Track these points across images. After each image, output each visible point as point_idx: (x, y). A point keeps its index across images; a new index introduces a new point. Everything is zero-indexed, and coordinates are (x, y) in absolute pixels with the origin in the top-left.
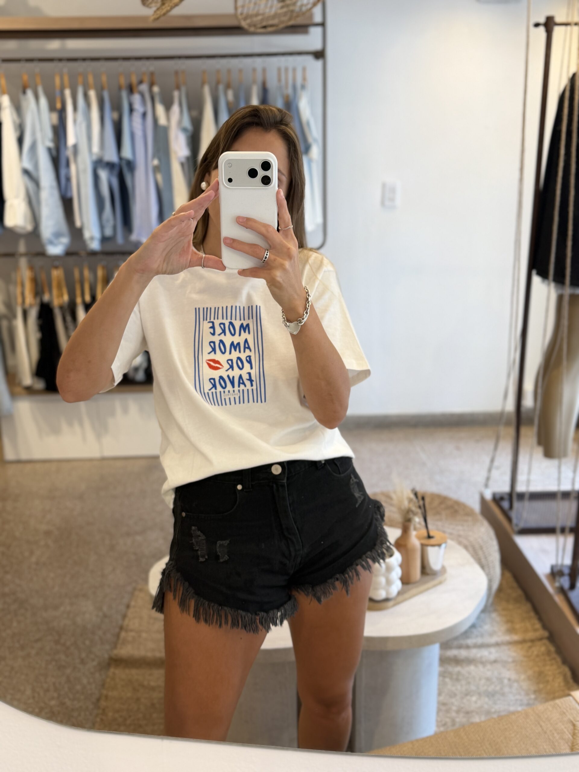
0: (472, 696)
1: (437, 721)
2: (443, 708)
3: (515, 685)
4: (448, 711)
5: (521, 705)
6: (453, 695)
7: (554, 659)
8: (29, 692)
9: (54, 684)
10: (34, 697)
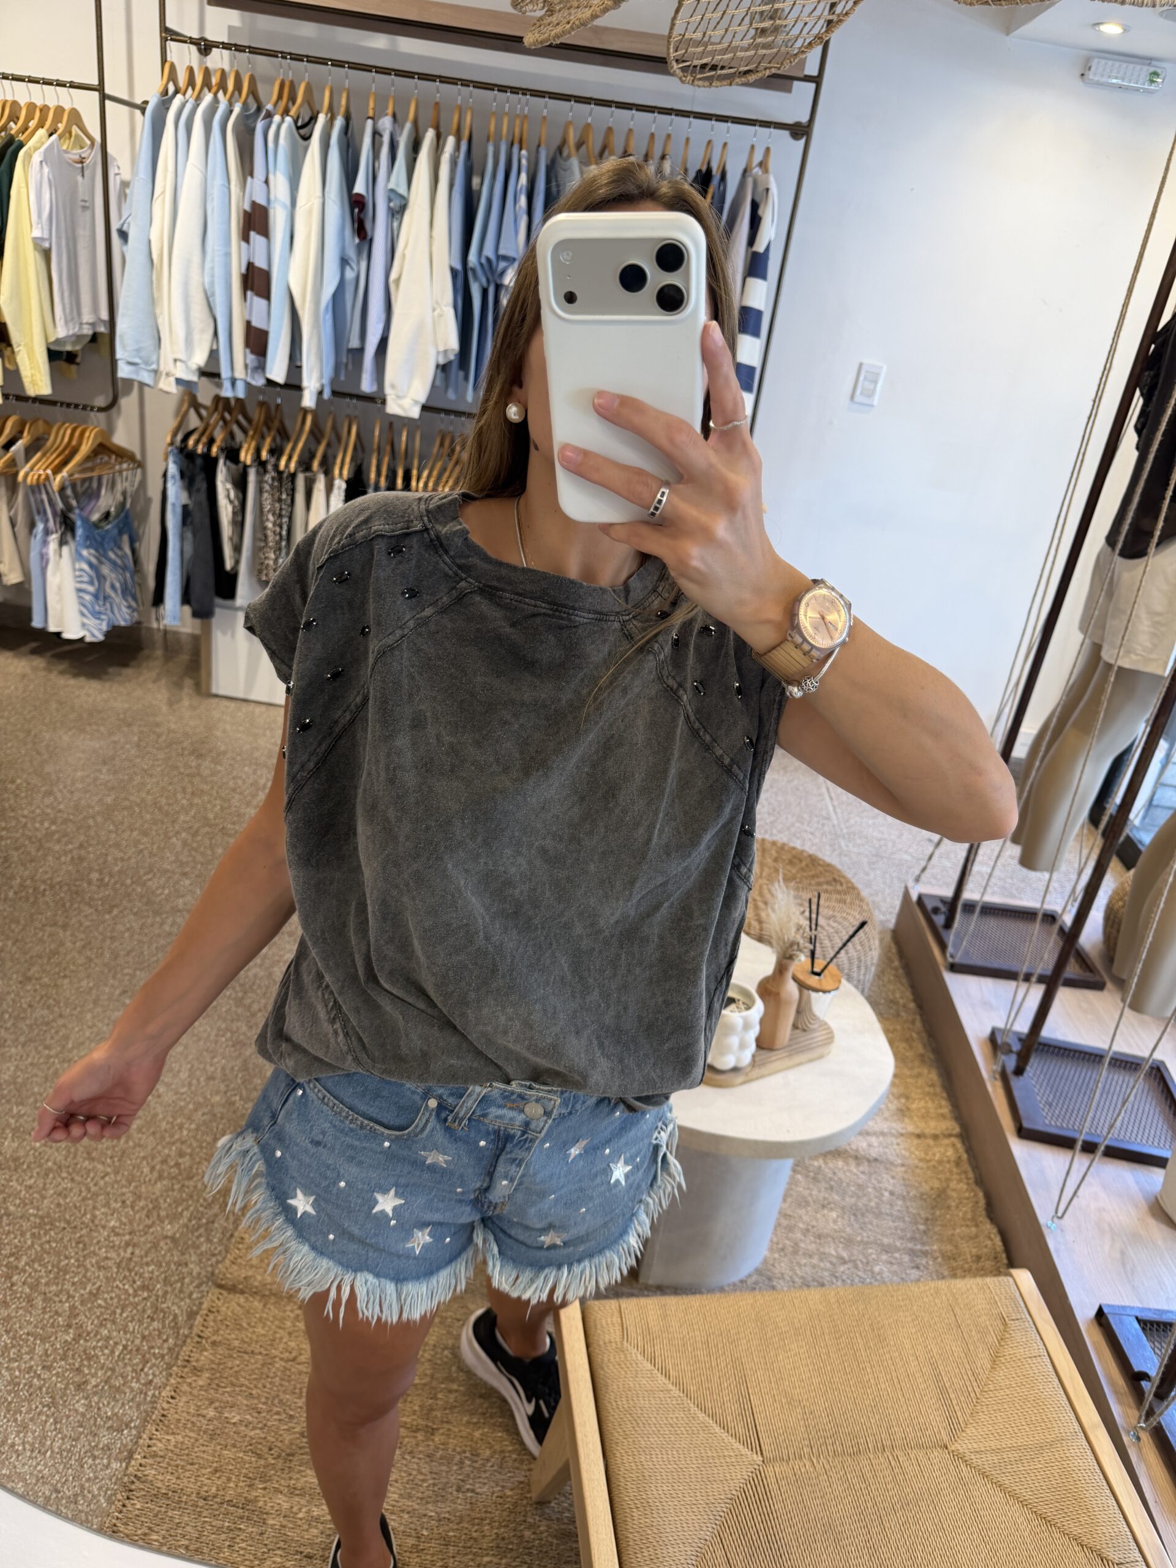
0: (832, 1209)
1: (771, 1241)
2: (785, 1222)
3: (900, 1202)
4: (790, 1229)
5: (901, 1238)
6: (803, 1203)
7: (965, 1172)
8: (184, 1075)
9: (223, 1069)
10: (190, 1084)
